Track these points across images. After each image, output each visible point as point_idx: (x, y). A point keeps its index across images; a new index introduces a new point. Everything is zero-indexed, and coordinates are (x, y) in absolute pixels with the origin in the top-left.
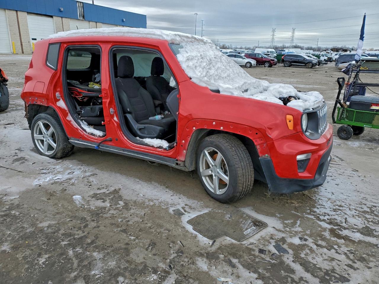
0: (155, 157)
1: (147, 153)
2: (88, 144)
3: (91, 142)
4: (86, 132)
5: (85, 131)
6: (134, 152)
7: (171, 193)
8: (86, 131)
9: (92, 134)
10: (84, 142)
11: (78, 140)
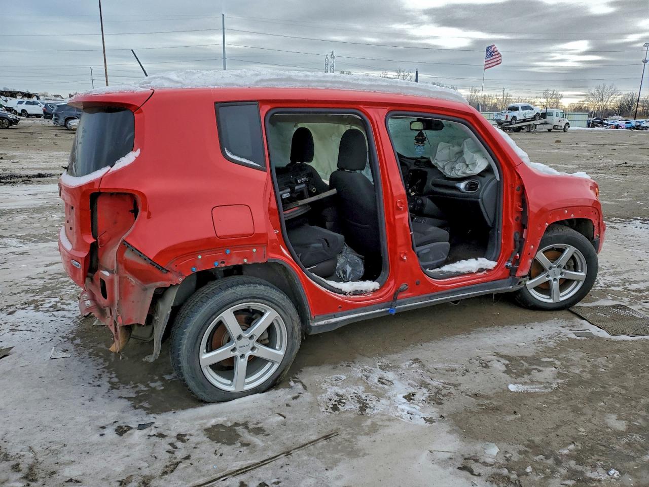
0: (482, 288)
1: (468, 287)
2: (360, 314)
3: (364, 308)
4: (345, 294)
5: (340, 291)
6: (448, 294)
7: (521, 327)
8: (343, 290)
9: (356, 293)
10: (349, 314)
11: (335, 317)
